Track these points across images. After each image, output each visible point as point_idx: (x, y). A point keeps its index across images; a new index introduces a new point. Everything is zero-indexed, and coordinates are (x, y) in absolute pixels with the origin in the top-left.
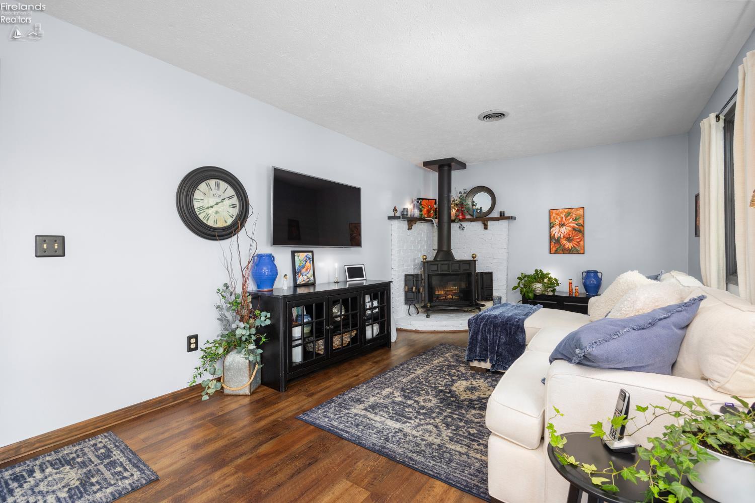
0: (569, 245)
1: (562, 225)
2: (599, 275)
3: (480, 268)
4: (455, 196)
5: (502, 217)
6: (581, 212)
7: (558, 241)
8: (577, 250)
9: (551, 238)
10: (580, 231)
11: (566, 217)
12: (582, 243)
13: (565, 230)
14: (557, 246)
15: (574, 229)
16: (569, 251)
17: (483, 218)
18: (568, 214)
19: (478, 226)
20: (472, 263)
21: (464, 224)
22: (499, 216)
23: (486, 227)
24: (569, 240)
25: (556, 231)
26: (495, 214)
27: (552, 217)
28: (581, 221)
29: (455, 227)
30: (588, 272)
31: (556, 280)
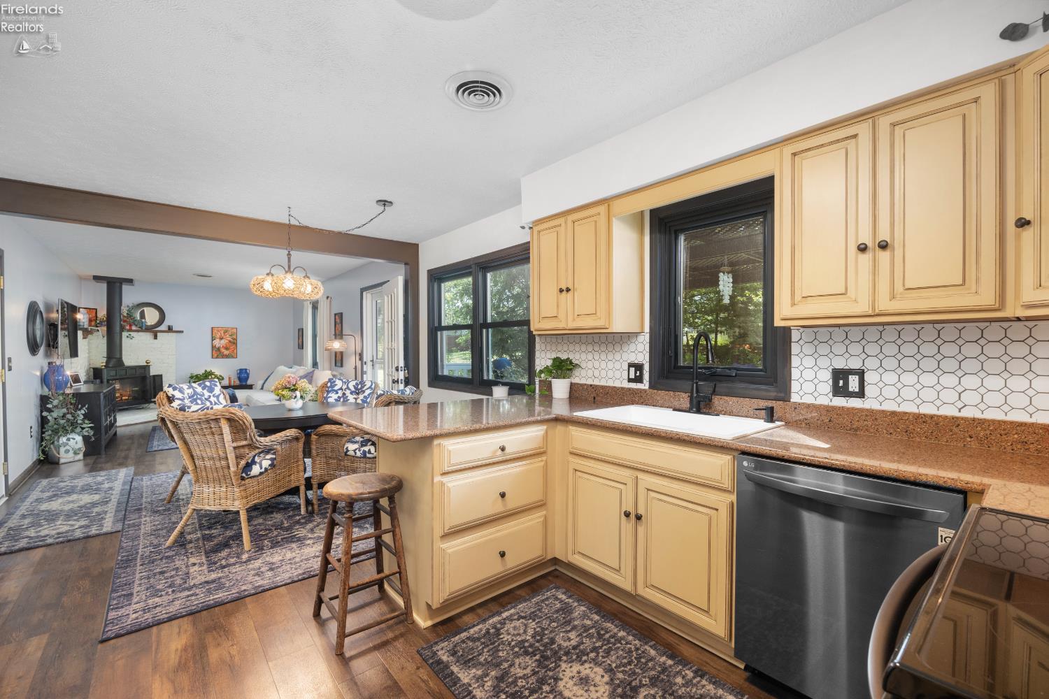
0: (226, 352)
1: (221, 339)
2: (248, 371)
3: (153, 372)
4: (124, 311)
5: (170, 329)
6: (235, 330)
7: (219, 349)
8: (232, 356)
9: (213, 347)
10: (234, 343)
11: (224, 333)
12: (235, 351)
13: (223, 342)
14: (217, 353)
15: (230, 341)
16: (227, 357)
17: (153, 330)
18: (226, 332)
19: (146, 337)
20: (146, 368)
21: (133, 334)
22: (167, 329)
23: (156, 337)
24: (227, 349)
25: (217, 343)
26: (163, 327)
27: (214, 333)
28: (235, 337)
29: (125, 334)
30: (241, 370)
31: (221, 376)
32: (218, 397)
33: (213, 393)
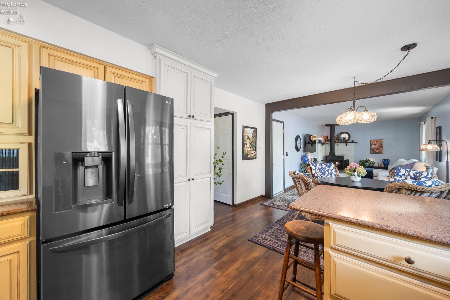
0: (377, 151)
1: (375, 145)
2: (389, 160)
3: (345, 158)
4: (336, 135)
5: (353, 142)
6: (382, 141)
7: (374, 150)
8: (381, 153)
9: (371, 149)
10: (382, 147)
11: (377, 142)
12: (382, 150)
13: (376, 146)
14: (373, 151)
15: (379, 146)
16: (378, 153)
17: (345, 142)
18: (377, 141)
19: (343, 145)
20: (343, 157)
21: (339, 144)
22: (351, 142)
23: (347, 145)
24: (378, 149)
25: (373, 147)
26: (350, 141)
27: (371, 142)
28: (382, 144)
29: (336, 144)
30: (385, 160)
31: (373, 162)
32: (332, 170)
33: (330, 168)
